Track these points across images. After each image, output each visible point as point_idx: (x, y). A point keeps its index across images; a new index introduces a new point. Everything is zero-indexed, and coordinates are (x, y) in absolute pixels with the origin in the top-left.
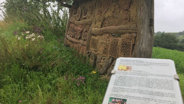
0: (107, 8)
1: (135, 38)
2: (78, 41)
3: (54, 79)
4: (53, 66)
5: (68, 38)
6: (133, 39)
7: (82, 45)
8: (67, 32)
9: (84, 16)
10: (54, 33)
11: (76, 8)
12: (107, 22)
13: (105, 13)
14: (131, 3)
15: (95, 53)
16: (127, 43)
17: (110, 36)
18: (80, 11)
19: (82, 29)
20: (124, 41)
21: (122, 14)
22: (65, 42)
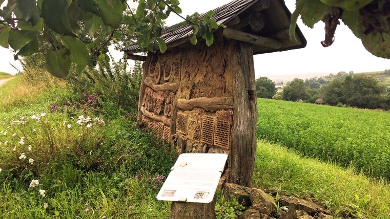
0: (197, 69)
1: (232, 116)
2: (159, 118)
3: (121, 181)
4: (119, 163)
5: (143, 112)
6: (230, 119)
7: (165, 125)
8: (141, 102)
9: (166, 77)
10: (120, 104)
11: (154, 63)
12: (198, 91)
13: (195, 76)
14: (225, 67)
15: (183, 137)
16: (223, 123)
17: (202, 112)
18: (160, 68)
19: (163, 99)
20: (220, 120)
21: (215, 81)
22: (138, 119)
